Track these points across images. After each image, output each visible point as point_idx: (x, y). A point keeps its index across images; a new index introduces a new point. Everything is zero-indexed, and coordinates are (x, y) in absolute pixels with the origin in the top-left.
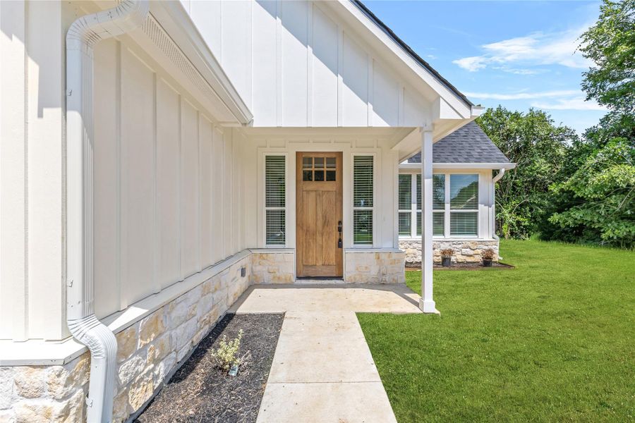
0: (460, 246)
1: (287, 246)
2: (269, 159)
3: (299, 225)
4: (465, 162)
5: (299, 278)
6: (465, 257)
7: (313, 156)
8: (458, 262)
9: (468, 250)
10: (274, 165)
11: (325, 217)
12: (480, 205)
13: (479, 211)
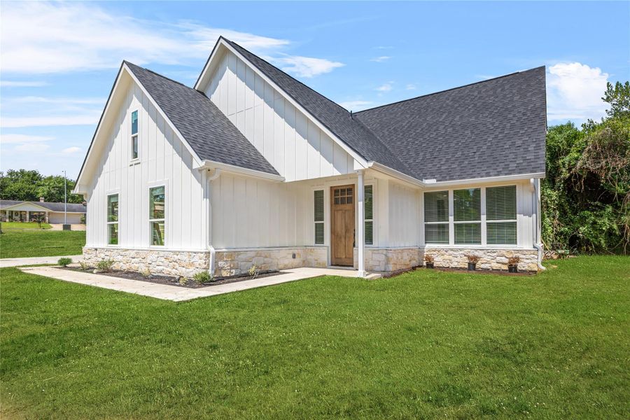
0: (495, 254)
1: (325, 245)
2: (316, 192)
3: (333, 232)
4: (487, 176)
5: (332, 265)
6: (500, 265)
7: (339, 188)
8: (493, 270)
9: (503, 258)
10: (319, 196)
11: (346, 227)
12: (518, 215)
13: (517, 221)
